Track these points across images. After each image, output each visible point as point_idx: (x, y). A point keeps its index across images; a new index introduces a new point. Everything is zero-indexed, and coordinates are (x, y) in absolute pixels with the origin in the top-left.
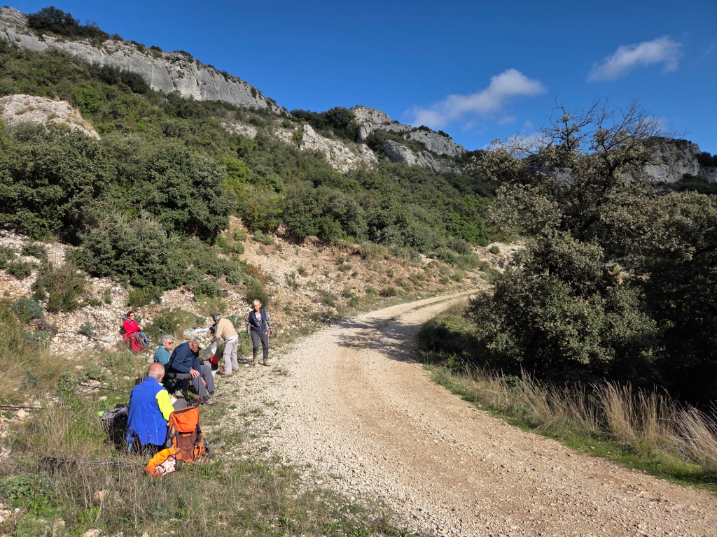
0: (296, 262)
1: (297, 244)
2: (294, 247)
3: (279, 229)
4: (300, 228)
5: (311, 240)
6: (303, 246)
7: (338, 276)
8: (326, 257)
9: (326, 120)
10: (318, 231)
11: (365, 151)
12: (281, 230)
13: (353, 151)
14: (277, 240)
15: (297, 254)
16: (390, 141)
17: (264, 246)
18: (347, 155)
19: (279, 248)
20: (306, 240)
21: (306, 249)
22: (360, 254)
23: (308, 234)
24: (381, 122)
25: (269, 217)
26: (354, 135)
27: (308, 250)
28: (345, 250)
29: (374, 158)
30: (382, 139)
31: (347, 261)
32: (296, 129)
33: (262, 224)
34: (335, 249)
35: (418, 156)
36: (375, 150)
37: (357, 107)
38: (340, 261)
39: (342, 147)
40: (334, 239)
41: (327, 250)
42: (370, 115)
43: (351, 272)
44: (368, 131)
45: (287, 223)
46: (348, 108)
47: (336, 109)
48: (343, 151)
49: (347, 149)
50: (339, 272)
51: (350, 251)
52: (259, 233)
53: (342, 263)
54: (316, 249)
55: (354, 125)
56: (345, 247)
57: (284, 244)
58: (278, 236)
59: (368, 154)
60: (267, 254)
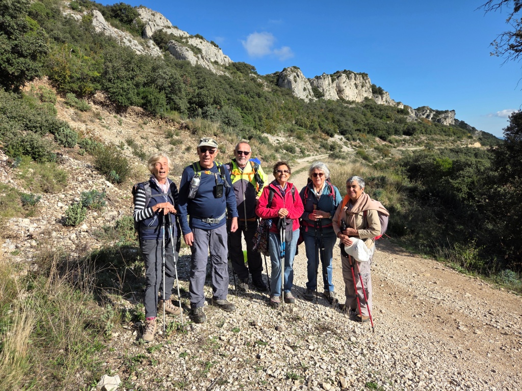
0: (121, 132)
1: (117, 113)
2: (115, 117)
3: (95, 95)
4: (121, 96)
5: (134, 111)
6: (126, 117)
7: (172, 150)
8: (152, 130)
9: (112, 13)
10: (142, 101)
11: (152, 46)
12: (100, 96)
13: (141, 44)
14: (94, 107)
15: (120, 125)
16: (173, 41)
17: (80, 112)
18: (137, 48)
19: (97, 116)
20: (129, 110)
21: (129, 119)
22: (189, 129)
23: (132, 104)
24: (162, 25)
25: (82, 79)
26: (140, 31)
27: (131, 122)
28: (172, 124)
29: (160, 54)
30: (166, 39)
31: (177, 135)
32: (85, 13)
33: (75, 86)
34: (162, 123)
35: (198, 57)
36: (161, 48)
37: (141, 7)
38: (169, 135)
39: (131, 39)
40: (161, 111)
41: (152, 123)
42: (152, 17)
43: (184, 147)
44: (153, 30)
45: (106, 90)
46: (132, 6)
47: (121, 4)
48: (132, 43)
49: (136, 42)
50: (172, 146)
51: (177, 126)
52: (71, 96)
53: (172, 136)
54: (140, 121)
55: (139, 22)
56: (173, 120)
57: (104, 113)
58: (95, 103)
59: (155, 50)
60: (84, 122)
